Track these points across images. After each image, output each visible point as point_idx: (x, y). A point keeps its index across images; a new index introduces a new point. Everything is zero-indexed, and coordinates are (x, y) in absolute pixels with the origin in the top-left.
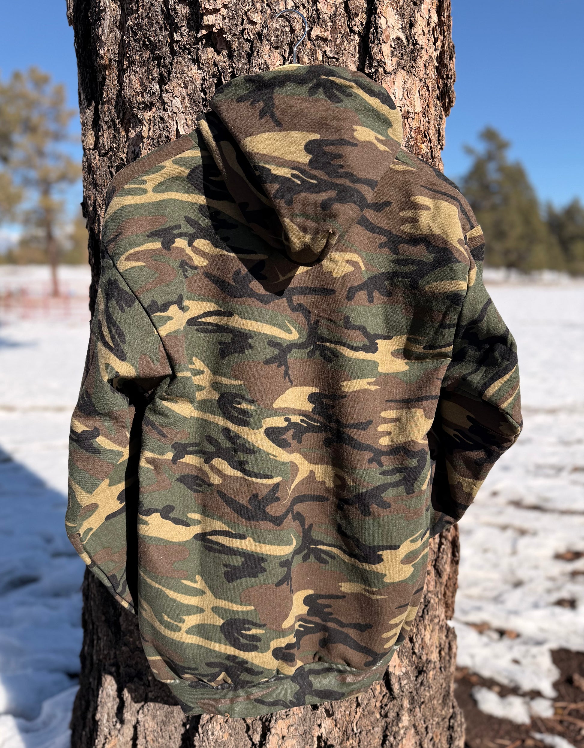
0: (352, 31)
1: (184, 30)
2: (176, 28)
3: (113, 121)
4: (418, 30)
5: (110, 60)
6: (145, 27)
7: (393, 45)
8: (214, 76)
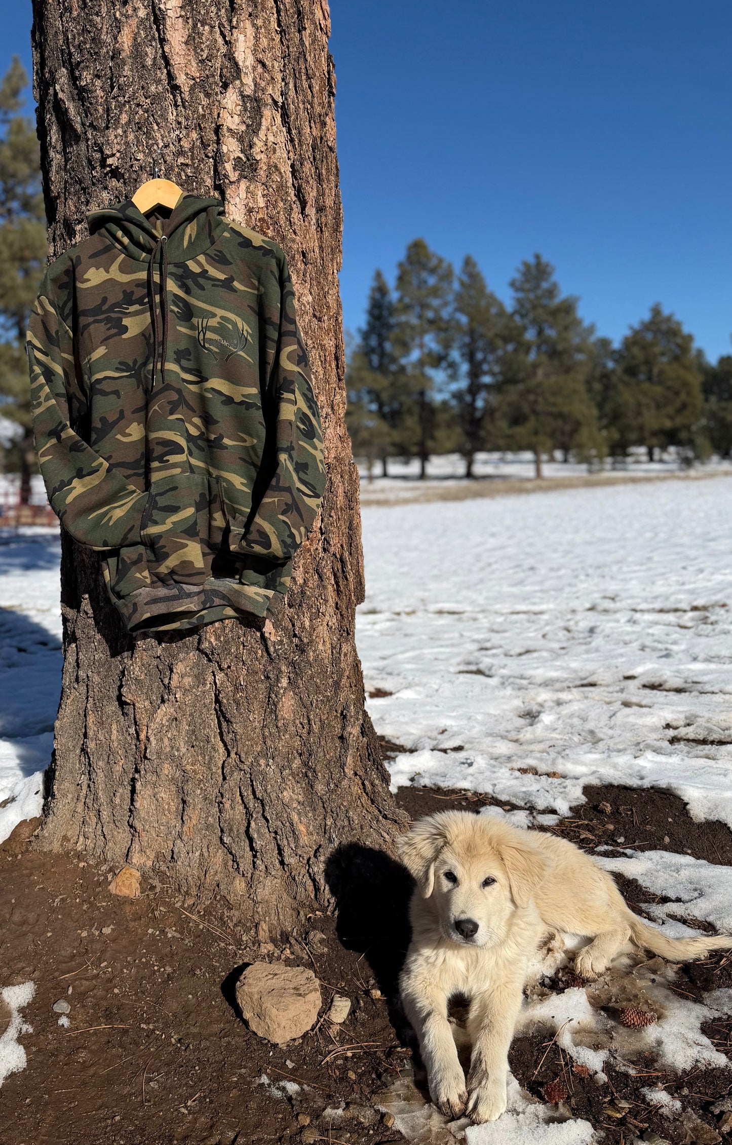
0: (207, 156)
1: (98, 168)
2: (94, 168)
3: (62, 234)
4: (256, 150)
5: (58, 193)
6: (75, 169)
7: (234, 163)
8: (116, 197)
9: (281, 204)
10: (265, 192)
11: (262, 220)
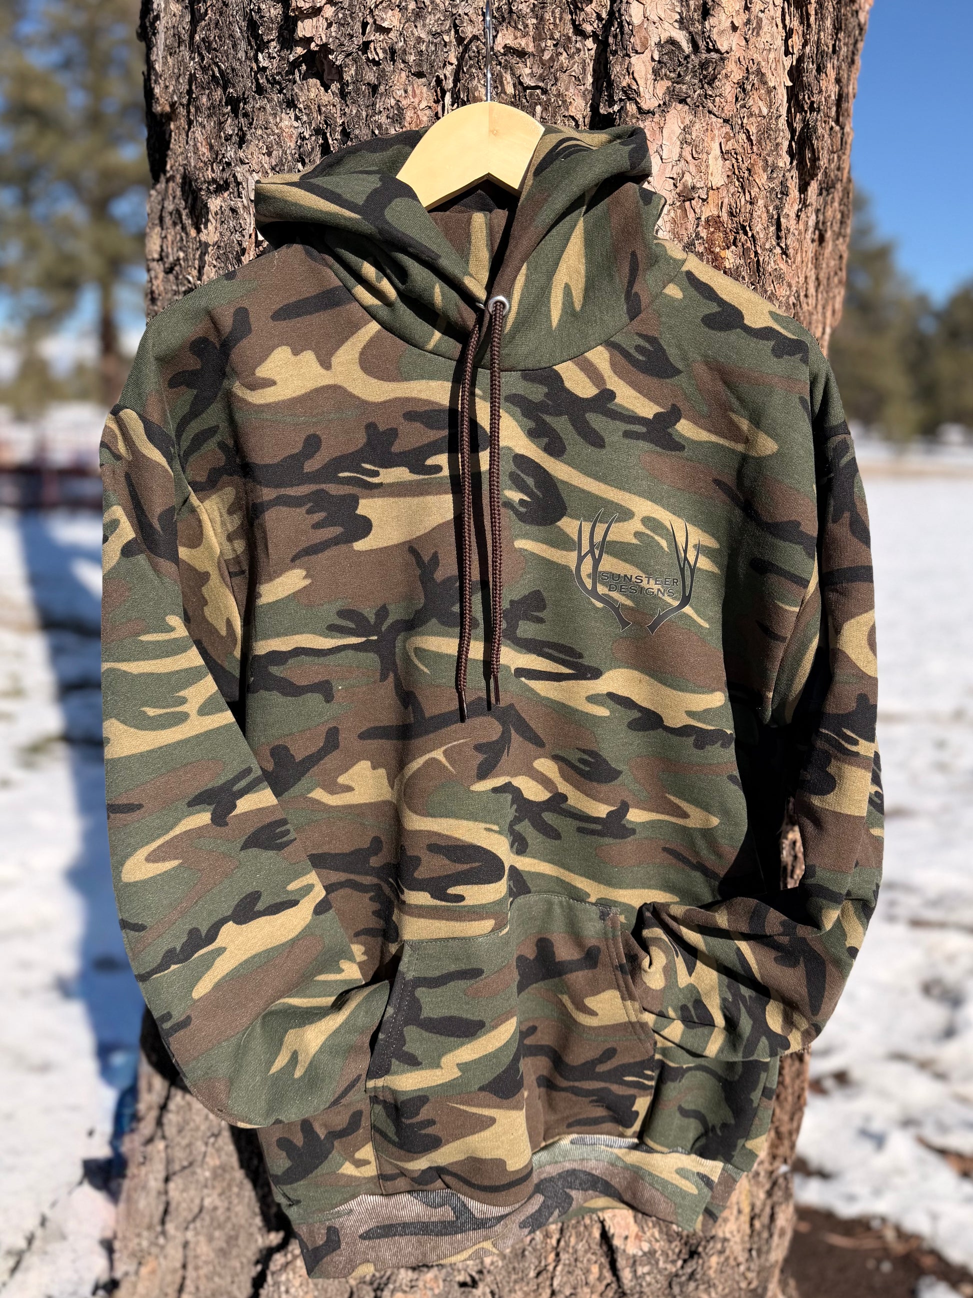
0: (579, 31)
1: (274, 47)
2: (262, 46)
3: (178, 211)
4: (720, 21)
5: (173, 105)
6: (214, 45)
7: (656, 57)
8: (317, 131)
9: (761, 178)
10: (729, 146)
11: (714, 222)
